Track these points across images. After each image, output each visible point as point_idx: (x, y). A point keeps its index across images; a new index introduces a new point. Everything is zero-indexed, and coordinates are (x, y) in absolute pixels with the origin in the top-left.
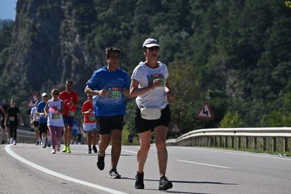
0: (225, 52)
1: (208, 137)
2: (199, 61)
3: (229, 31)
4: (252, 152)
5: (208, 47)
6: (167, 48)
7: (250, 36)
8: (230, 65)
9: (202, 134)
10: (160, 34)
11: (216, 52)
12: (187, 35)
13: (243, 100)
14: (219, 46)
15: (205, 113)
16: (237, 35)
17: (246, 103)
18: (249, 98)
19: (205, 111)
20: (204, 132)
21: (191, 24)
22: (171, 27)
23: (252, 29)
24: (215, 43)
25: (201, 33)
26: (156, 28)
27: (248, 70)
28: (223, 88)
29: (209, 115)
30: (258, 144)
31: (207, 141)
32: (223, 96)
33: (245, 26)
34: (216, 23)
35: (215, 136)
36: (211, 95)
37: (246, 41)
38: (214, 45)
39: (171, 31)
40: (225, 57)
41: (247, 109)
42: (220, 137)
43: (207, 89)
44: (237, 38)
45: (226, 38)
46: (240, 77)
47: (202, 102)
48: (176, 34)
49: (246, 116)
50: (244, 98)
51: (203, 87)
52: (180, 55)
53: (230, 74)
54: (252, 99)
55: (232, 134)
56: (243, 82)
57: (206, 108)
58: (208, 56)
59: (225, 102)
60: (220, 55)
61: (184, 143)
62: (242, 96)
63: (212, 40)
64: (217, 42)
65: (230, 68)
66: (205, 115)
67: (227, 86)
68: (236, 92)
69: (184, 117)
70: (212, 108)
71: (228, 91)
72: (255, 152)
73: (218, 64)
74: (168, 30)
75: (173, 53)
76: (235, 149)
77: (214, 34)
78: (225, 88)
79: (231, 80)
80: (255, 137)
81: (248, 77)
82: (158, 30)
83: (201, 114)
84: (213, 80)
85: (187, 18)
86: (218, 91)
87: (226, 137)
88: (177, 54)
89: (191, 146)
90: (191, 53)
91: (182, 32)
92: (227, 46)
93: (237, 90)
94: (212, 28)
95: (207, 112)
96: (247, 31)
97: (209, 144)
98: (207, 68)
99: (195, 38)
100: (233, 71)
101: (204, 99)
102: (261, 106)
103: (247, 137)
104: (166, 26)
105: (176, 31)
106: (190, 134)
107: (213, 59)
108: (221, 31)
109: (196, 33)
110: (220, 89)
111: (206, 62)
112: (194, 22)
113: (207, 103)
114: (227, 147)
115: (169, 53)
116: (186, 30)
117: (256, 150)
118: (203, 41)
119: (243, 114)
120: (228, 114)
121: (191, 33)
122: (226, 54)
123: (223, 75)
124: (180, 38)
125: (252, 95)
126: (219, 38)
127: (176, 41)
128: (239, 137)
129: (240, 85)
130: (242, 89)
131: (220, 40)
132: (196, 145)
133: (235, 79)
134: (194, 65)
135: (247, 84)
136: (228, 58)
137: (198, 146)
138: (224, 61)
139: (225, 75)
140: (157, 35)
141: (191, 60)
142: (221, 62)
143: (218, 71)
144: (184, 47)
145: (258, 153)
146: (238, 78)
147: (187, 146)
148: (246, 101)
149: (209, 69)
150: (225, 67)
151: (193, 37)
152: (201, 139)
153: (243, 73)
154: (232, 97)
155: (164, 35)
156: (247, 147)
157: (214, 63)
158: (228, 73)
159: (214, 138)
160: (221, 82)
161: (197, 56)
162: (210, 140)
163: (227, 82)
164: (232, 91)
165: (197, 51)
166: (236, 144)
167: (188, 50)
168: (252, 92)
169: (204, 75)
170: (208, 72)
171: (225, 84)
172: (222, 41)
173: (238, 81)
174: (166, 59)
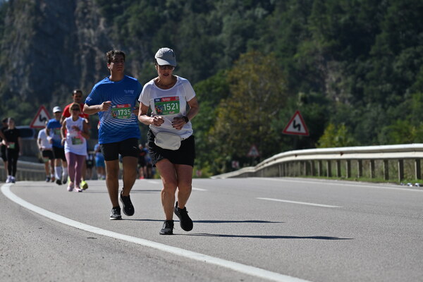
0: (322, 36)
1: (302, 162)
2: (284, 50)
3: (326, 5)
4: (369, 182)
5: (297, 29)
6: (235, 33)
7: (357, 12)
8: (331, 54)
9: (293, 158)
10: (225, 13)
11: (309, 36)
12: (265, 12)
13: (352, 106)
14: (312, 28)
15: (296, 126)
16: (339, 10)
17: (356, 111)
18: (360, 102)
19: (297, 123)
20: (296, 155)
22: (240, 2)
24: (306, 23)
25: (284, 9)
26: (218, 5)
27: (357, 61)
28: (321, 89)
29: (303, 130)
30: (376, 170)
31: (302, 168)
32: (322, 101)
35: (313, 161)
36: (304, 100)
37: (352, 19)
38: (305, 26)
39: (241, 8)
40: (323, 43)
41: (359, 119)
42: (320, 161)
43: (297, 92)
44: (339, 15)
45: (323, 16)
46: (347, 73)
47: (291, 112)
48: (249, 12)
49: (357, 129)
50: (353, 103)
51: (293, 88)
52: (255, 42)
53: (331, 68)
54: (365, 104)
55: (338, 156)
56: (350, 79)
57: (298, 120)
58: (296, 42)
59: (325, 110)
60: (315, 41)
61: (267, 173)
62: (349, 100)
63: (302, 19)
64: (309, 21)
65: (330, 60)
66: (296, 130)
67: (327, 86)
68: (341, 95)
69: (266, 133)
70: (306, 120)
71: (329, 94)
72: (373, 182)
73: (313, 55)
74: (235, 6)
75: (245, 40)
76: (344, 179)
77: (305, 10)
78: (325, 89)
79: (332, 77)
80: (372, 160)
81: (357, 71)
82: (221, 7)
83: (291, 129)
84: (306, 77)
86: (314, 94)
87: (329, 161)
88: (250, 42)
89: (278, 176)
90: (271, 40)
91: (257, 9)
92: (325, 27)
93: (342, 91)
95: (299, 126)
96: (353, 4)
97: (305, 172)
98: (296, 61)
99: (277, 16)
100: (335, 63)
101: (294, 107)
102: (379, 114)
103: (360, 161)
105: (248, 8)
106: (275, 159)
107: (305, 46)
108: (314, 5)
109: (277, 10)
110: (317, 90)
111: (295, 51)
113: (298, 113)
114: (330, 175)
115: (239, 41)
116: (263, 6)
117: (374, 179)
118: (289, 21)
119: (352, 127)
120: (330, 127)
121: (270, 9)
122: (323, 39)
123: (320, 70)
124: (254, 18)
125: (365, 99)
126: (312, 15)
127: (249, 22)
128: (349, 161)
129: (347, 84)
130: (349, 89)
131: (313, 19)
132: (284, 175)
133: (338, 75)
134: (277, 57)
135: (356, 82)
136: (327, 44)
137: (288, 176)
138: (320, 50)
139: (323, 69)
140: (219, 14)
141: (272, 49)
142: (316, 51)
143: (313, 64)
144: (261, 31)
145: (378, 182)
146: (343, 74)
147: (272, 176)
148: (356, 107)
149: (299, 62)
150: (323, 59)
151: (273, 16)
152: (292, 166)
153: (350, 66)
154: (335, 101)
155: (231, 14)
156: (361, 175)
157: (306, 52)
158: (328, 66)
159: (311, 164)
160: (317, 80)
161: (280, 43)
162: (305, 168)
163: (327, 80)
164: (334, 93)
165: (280, 37)
166: (344, 171)
167: (266, 35)
168: (365, 93)
169: (293, 70)
170: (298, 66)
171: (324, 83)
172: (316, 20)
173: (342, 78)
174: (234, 49)
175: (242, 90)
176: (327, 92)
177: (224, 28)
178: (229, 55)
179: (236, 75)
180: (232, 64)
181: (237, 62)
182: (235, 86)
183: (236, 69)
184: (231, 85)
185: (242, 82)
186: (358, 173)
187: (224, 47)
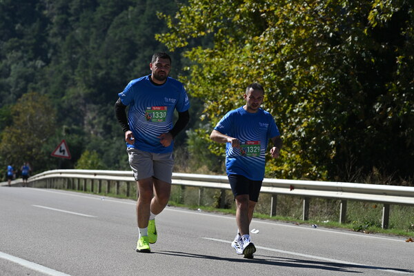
0: (84, 84)
1: (64, 178)
2: (55, 93)
3: (89, 62)
4: (114, 197)
5: (66, 78)
6: (20, 77)
7: (112, 69)
8: (90, 99)
9: (59, 175)
10: (13, 63)
11: (74, 84)
12: (43, 64)
13: (102, 138)
14: (77, 78)
15: (62, 152)
16: (99, 67)
17: (105, 142)
18: (109, 136)
19: (62, 149)
20: (61, 173)
21: (47, 52)
22: (25, 55)
23: (114, 60)
24: (73, 74)
25: (58, 62)
26: (9, 56)
27: (109, 105)
28: (81, 124)
29: (66, 154)
30: (120, 189)
31: (64, 183)
32: (81, 133)
33: (107, 58)
34: (75, 53)
35: (73, 178)
36: (67, 131)
37: (107, 74)
38: (72, 77)
39: (25, 59)
40: (84, 90)
41: (107, 148)
42: (79, 179)
43: (62, 125)
44: (98, 71)
45: (86, 70)
46: (101, 113)
47: (57, 139)
48: (31, 63)
49: (105, 155)
50: (104, 136)
51: (60, 121)
52: (34, 85)
53: (89, 109)
54: (112, 138)
55: (93, 177)
56: (102, 118)
57: (63, 147)
58: (65, 88)
59: (83, 140)
60: (78, 88)
61: (38, 185)
62: (101, 133)
63: (70, 71)
64: (75, 73)
65: (89, 103)
66: (61, 154)
67: (85, 122)
68: (95, 129)
69: (37, 154)
70: (69, 146)
71: (87, 128)
72: (117, 197)
73: (76, 98)
74: (21, 58)
75: (27, 84)
76: (95, 194)
77: (73, 64)
78: (83, 124)
79: (90, 116)
80: (118, 182)
81: (108, 113)
82: (10, 57)
83: (57, 153)
84: (70, 115)
85: (43, 46)
86: (75, 127)
87: (85, 179)
88: (31, 85)
89: (46, 187)
90: (46, 85)
91: (37, 61)
92: (87, 78)
93: (96, 126)
94: (70, 58)
95: (64, 151)
96: (109, 63)
97: (66, 186)
98: (64, 102)
99: (52, 68)
100: (93, 106)
101: (60, 136)
102: (122, 145)
103: (109, 181)
104: (20, 54)
105: (31, 60)
106: (44, 175)
107: (71, 92)
108: (80, 61)
109: (52, 63)
110: (77, 124)
111: (63, 94)
112: (51, 51)
113: (64, 141)
114: (86, 190)
115: (22, 83)
116: (42, 59)
117: (119, 196)
118: (60, 72)
119: (101, 153)
120: (86, 153)
121: (47, 62)
122: (84, 87)
123: (81, 110)
124: (35, 67)
125: (112, 133)
126: (78, 69)
127: (31, 70)
128: (100, 180)
129: (100, 122)
130: (101, 126)
131: (79, 71)
132: (51, 187)
133: (94, 114)
134: (50, 97)
135: (107, 121)
136: (87, 91)
137: (53, 188)
138: (82, 95)
139: (83, 109)
140: (9, 63)
141: (46, 92)
142: (79, 96)
143: (76, 105)
144: (39, 77)
145: (121, 198)
146: (97, 114)
147: (41, 187)
148: (105, 140)
149: (66, 103)
150: (84, 102)
151: (49, 67)
152: (57, 180)
153: (103, 109)
154: (90, 134)
155: (18, 64)
156: (109, 192)
157: (71, 96)
158: (87, 108)
159: (72, 181)
160: (78, 117)
161: (53, 87)
162: (67, 183)
163: (86, 118)
164: (90, 127)
165: (53, 83)
166: (96, 188)
167: (43, 81)
168: (113, 129)
169: (60, 108)
170: (65, 105)
171: (83, 120)
172: (81, 72)
173: (97, 117)
174: (18, 89)
175: (22, 121)
176: (85, 126)
177: (12, 73)
178: (14, 93)
179: (18, 110)
180: (16, 100)
181: (19, 99)
182: (17, 117)
183: (19, 104)
184: (14, 117)
185: (22, 115)
186: (107, 190)
187: (11, 87)
